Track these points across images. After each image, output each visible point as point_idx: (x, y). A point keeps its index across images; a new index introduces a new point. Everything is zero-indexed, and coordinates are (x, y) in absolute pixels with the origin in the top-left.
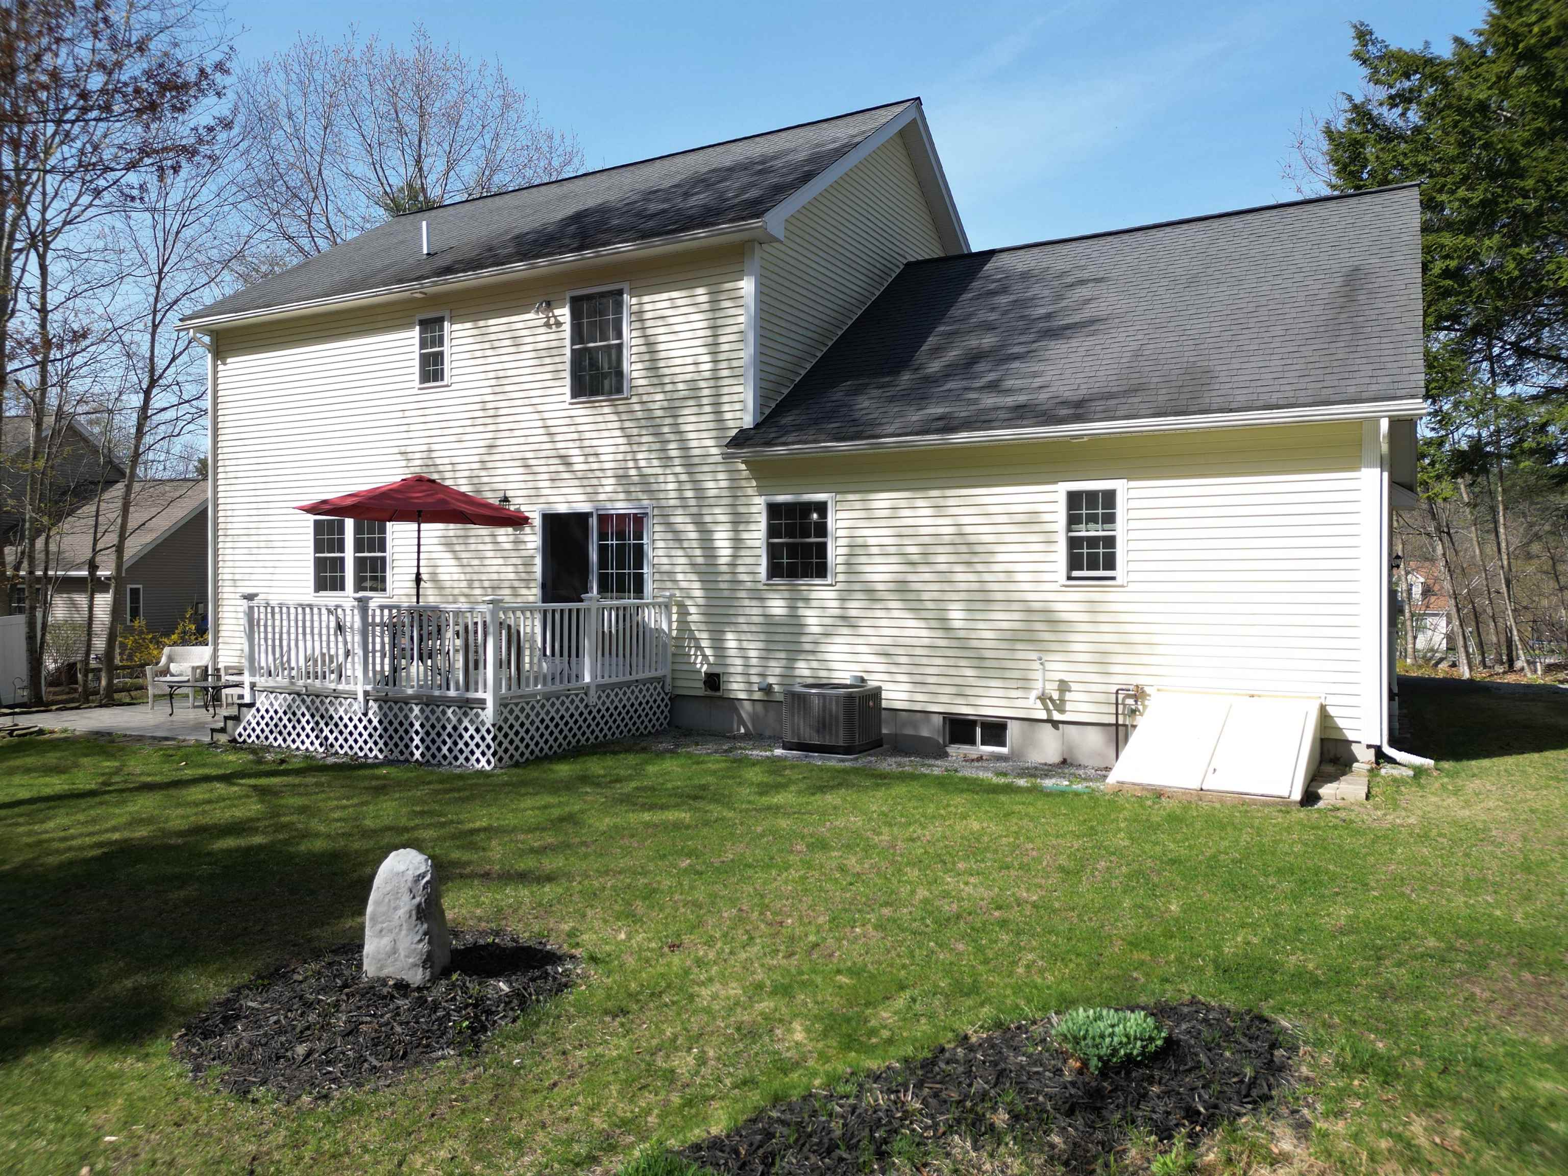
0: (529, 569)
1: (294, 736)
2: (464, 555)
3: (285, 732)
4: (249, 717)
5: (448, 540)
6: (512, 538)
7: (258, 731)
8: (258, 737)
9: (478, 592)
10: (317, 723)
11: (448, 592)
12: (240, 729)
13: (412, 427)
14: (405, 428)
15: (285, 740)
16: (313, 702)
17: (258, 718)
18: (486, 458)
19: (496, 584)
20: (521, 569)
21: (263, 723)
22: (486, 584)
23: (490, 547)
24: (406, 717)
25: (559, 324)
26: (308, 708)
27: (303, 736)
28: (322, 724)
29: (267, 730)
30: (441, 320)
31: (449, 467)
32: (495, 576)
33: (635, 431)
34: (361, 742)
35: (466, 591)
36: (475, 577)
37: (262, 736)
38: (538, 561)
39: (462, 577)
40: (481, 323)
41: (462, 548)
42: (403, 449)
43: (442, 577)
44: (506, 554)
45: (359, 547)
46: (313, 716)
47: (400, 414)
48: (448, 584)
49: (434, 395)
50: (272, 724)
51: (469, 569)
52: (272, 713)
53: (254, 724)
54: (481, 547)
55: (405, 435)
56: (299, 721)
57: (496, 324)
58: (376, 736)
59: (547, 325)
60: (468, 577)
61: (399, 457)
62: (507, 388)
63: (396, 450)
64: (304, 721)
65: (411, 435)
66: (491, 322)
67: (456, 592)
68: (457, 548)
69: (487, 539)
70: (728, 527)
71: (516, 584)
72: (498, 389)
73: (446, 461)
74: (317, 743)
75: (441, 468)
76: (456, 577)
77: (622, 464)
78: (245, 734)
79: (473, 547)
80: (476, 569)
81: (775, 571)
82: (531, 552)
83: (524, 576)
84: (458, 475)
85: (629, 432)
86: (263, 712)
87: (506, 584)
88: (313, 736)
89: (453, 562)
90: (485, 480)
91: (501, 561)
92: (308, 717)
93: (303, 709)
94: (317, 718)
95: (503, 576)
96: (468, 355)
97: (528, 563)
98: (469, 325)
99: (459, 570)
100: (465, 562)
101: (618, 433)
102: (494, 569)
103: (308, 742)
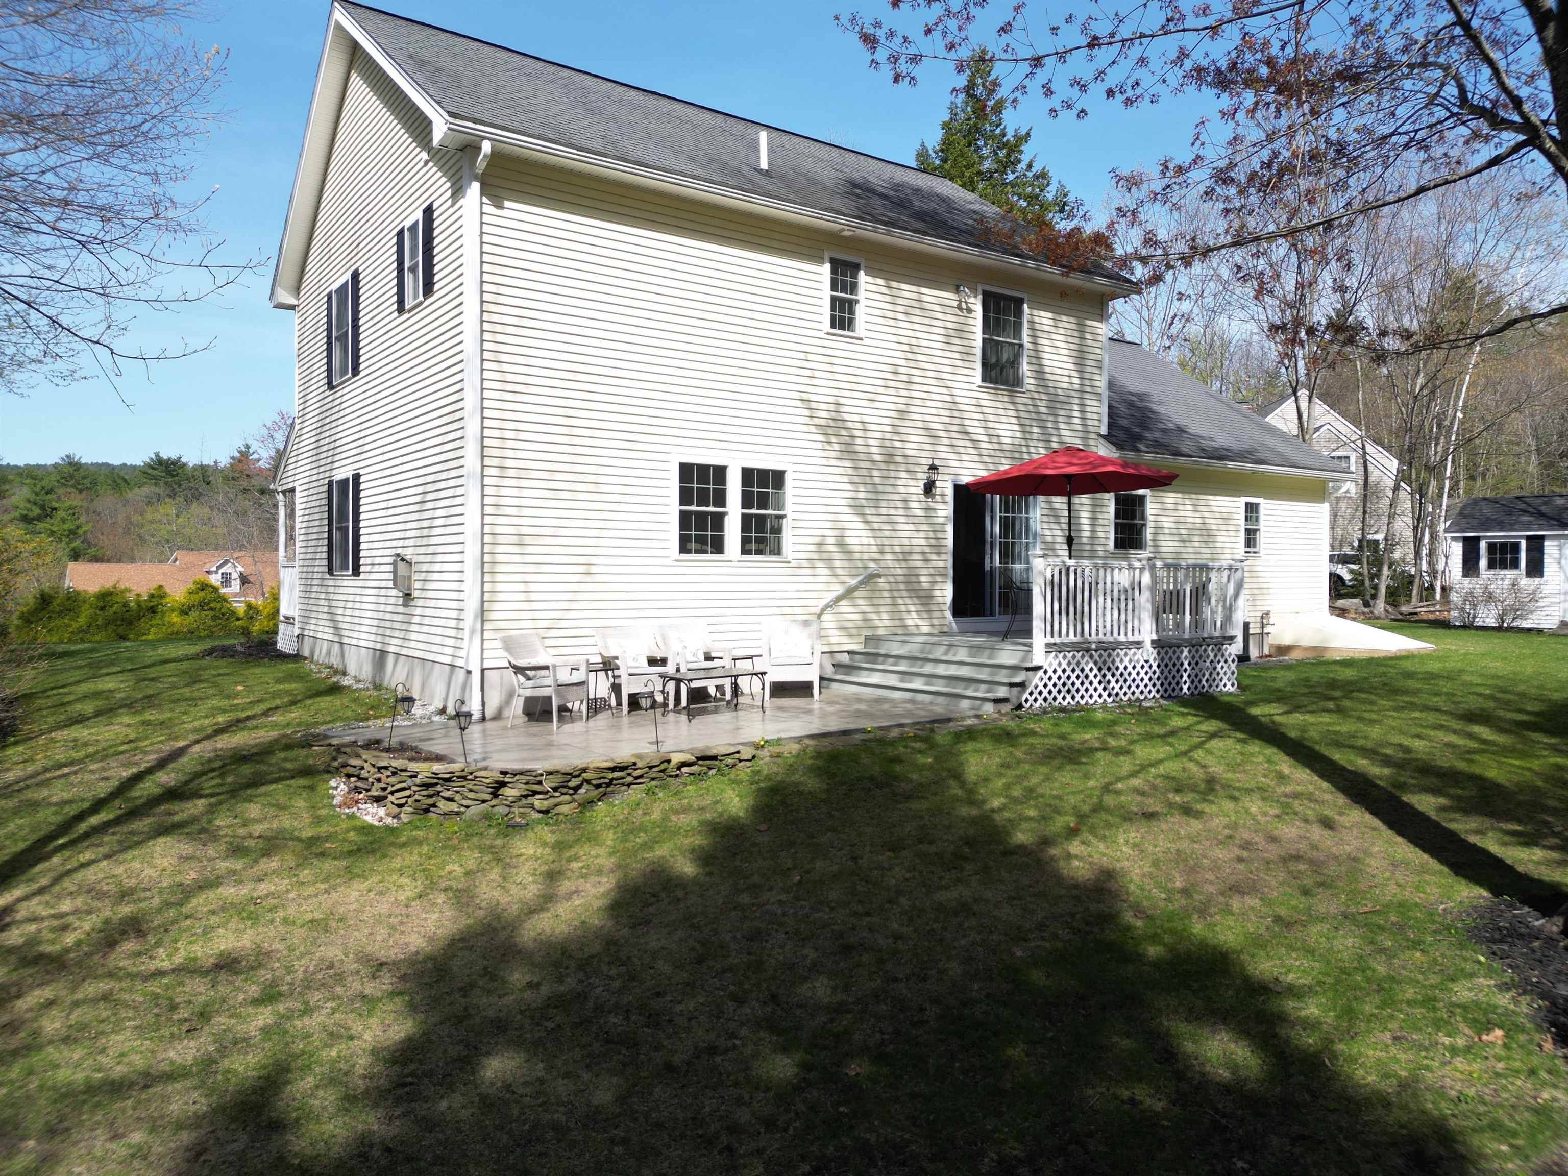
0: (940, 535)
1: (1082, 692)
2: (874, 519)
3: (1073, 690)
4: (1036, 680)
5: (858, 502)
6: (924, 505)
7: (1045, 693)
8: (1045, 700)
9: (889, 557)
10: (1104, 676)
11: (857, 556)
12: (1026, 695)
13: (817, 374)
14: (808, 373)
15: (1073, 698)
16: (1100, 656)
17: (1046, 680)
18: (897, 422)
19: (907, 549)
20: (931, 535)
21: (1050, 684)
22: (897, 549)
23: (901, 512)
24: (1178, 658)
25: (969, 311)
26: (1096, 663)
27: (1091, 691)
28: (1109, 677)
29: (1055, 691)
30: (856, 268)
31: (859, 426)
32: (906, 542)
33: (1027, 422)
34: (1142, 687)
35: (877, 556)
36: (886, 542)
37: (1050, 698)
38: (950, 529)
39: (872, 541)
40: (894, 284)
41: (873, 511)
42: (805, 396)
43: (848, 541)
44: (916, 520)
45: (747, 501)
46: (1100, 669)
47: (802, 356)
48: (857, 548)
49: (840, 344)
50: (1060, 684)
51: (879, 534)
52: (1059, 672)
53: (1041, 687)
54: (892, 512)
55: (807, 381)
56: (1087, 677)
57: (907, 290)
58: (1155, 680)
59: (959, 308)
60: (879, 541)
61: (799, 404)
62: (920, 357)
63: (797, 395)
64: (1091, 676)
65: (815, 382)
66: (904, 286)
67: (866, 556)
68: (867, 511)
69: (899, 504)
70: (1089, 508)
71: (927, 550)
72: (910, 356)
73: (857, 418)
74: (1105, 694)
75: (850, 425)
76: (865, 541)
77: (1018, 448)
78: (1031, 699)
79: (884, 511)
80: (887, 534)
81: (1116, 546)
82: (941, 520)
83: (933, 542)
84: (869, 434)
85: (1023, 421)
86: (1050, 673)
87: (918, 549)
88: (1100, 688)
89: (862, 526)
90: (898, 444)
91: (911, 527)
92: (1095, 671)
93: (1091, 665)
94: (1104, 671)
95: (914, 542)
96: (879, 312)
97: (937, 530)
98: (880, 281)
99: (869, 534)
100: (876, 526)
101: (1014, 421)
102: (907, 534)
103: (1096, 695)
